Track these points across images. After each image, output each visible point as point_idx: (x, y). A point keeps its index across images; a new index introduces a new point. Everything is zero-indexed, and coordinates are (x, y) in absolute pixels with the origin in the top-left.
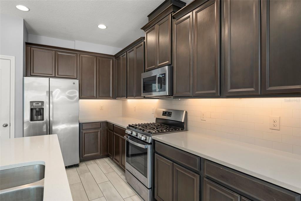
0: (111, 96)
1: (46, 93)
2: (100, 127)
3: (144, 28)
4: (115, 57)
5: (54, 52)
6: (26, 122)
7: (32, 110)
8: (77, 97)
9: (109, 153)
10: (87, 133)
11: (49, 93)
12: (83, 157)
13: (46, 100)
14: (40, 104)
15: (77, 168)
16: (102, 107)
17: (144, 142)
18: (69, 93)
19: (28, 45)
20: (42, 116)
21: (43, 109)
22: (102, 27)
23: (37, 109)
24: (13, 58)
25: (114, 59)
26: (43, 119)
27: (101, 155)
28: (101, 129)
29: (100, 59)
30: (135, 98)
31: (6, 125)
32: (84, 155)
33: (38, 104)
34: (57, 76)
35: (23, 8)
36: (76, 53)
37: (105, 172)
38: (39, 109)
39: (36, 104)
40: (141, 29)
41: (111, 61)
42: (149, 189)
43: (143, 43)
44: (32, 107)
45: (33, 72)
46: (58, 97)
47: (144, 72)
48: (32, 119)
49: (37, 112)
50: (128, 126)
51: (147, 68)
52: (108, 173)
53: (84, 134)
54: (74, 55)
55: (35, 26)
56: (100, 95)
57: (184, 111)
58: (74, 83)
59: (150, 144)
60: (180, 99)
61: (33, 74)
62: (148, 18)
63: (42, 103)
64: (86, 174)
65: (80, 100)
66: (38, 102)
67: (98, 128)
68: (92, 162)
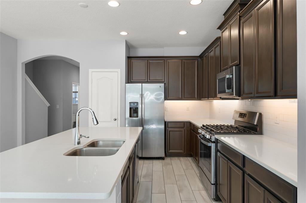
0: (196, 97)
1: (140, 95)
2: (183, 126)
3: (220, 28)
4: (200, 57)
5: (147, 60)
6: (127, 119)
7: (130, 108)
8: (162, 99)
9: (192, 153)
10: (172, 131)
11: (142, 95)
12: (168, 152)
13: (139, 101)
14: (136, 104)
15: (163, 161)
16: (188, 108)
17: (209, 140)
18: (156, 95)
19: (129, 58)
20: (137, 114)
21: (138, 108)
22: (183, 33)
23: (134, 109)
24: (119, 70)
25: (199, 60)
26: (137, 117)
27: (185, 153)
28: (184, 128)
29: (185, 61)
30: (214, 99)
31: (116, 120)
32: (170, 150)
33: (135, 104)
34: (149, 81)
35: (124, 33)
36: (163, 59)
37: (185, 168)
38: (135, 108)
39: (133, 104)
40: (217, 29)
41: (196, 62)
42: (212, 184)
43: (219, 42)
44: (131, 107)
45: (132, 80)
46: (148, 99)
47: (221, 72)
48: (131, 116)
49: (134, 110)
50: (202, 126)
51: (222, 69)
52: (187, 169)
53: (170, 131)
54: (162, 61)
55: (133, 43)
56: (185, 96)
57: (257, 113)
58: (160, 87)
59: (214, 142)
60: (249, 100)
61: (133, 81)
62: (224, 16)
63: (137, 103)
64: (168, 166)
65: (166, 101)
66: (134, 103)
67: (182, 127)
68: (176, 158)
